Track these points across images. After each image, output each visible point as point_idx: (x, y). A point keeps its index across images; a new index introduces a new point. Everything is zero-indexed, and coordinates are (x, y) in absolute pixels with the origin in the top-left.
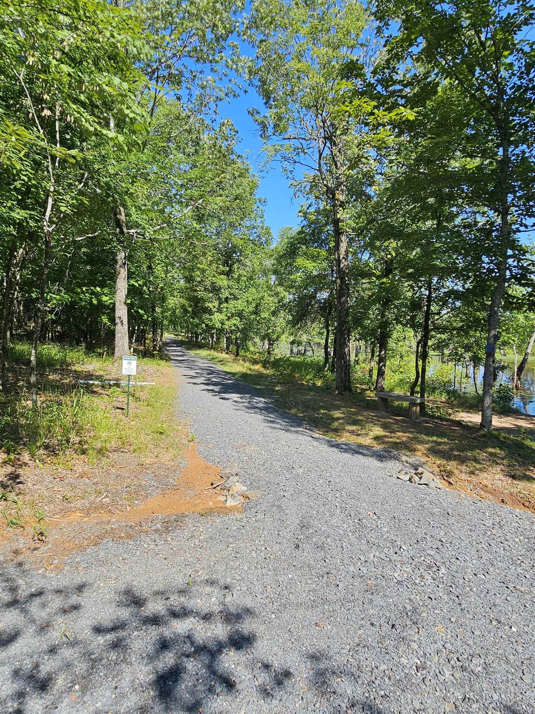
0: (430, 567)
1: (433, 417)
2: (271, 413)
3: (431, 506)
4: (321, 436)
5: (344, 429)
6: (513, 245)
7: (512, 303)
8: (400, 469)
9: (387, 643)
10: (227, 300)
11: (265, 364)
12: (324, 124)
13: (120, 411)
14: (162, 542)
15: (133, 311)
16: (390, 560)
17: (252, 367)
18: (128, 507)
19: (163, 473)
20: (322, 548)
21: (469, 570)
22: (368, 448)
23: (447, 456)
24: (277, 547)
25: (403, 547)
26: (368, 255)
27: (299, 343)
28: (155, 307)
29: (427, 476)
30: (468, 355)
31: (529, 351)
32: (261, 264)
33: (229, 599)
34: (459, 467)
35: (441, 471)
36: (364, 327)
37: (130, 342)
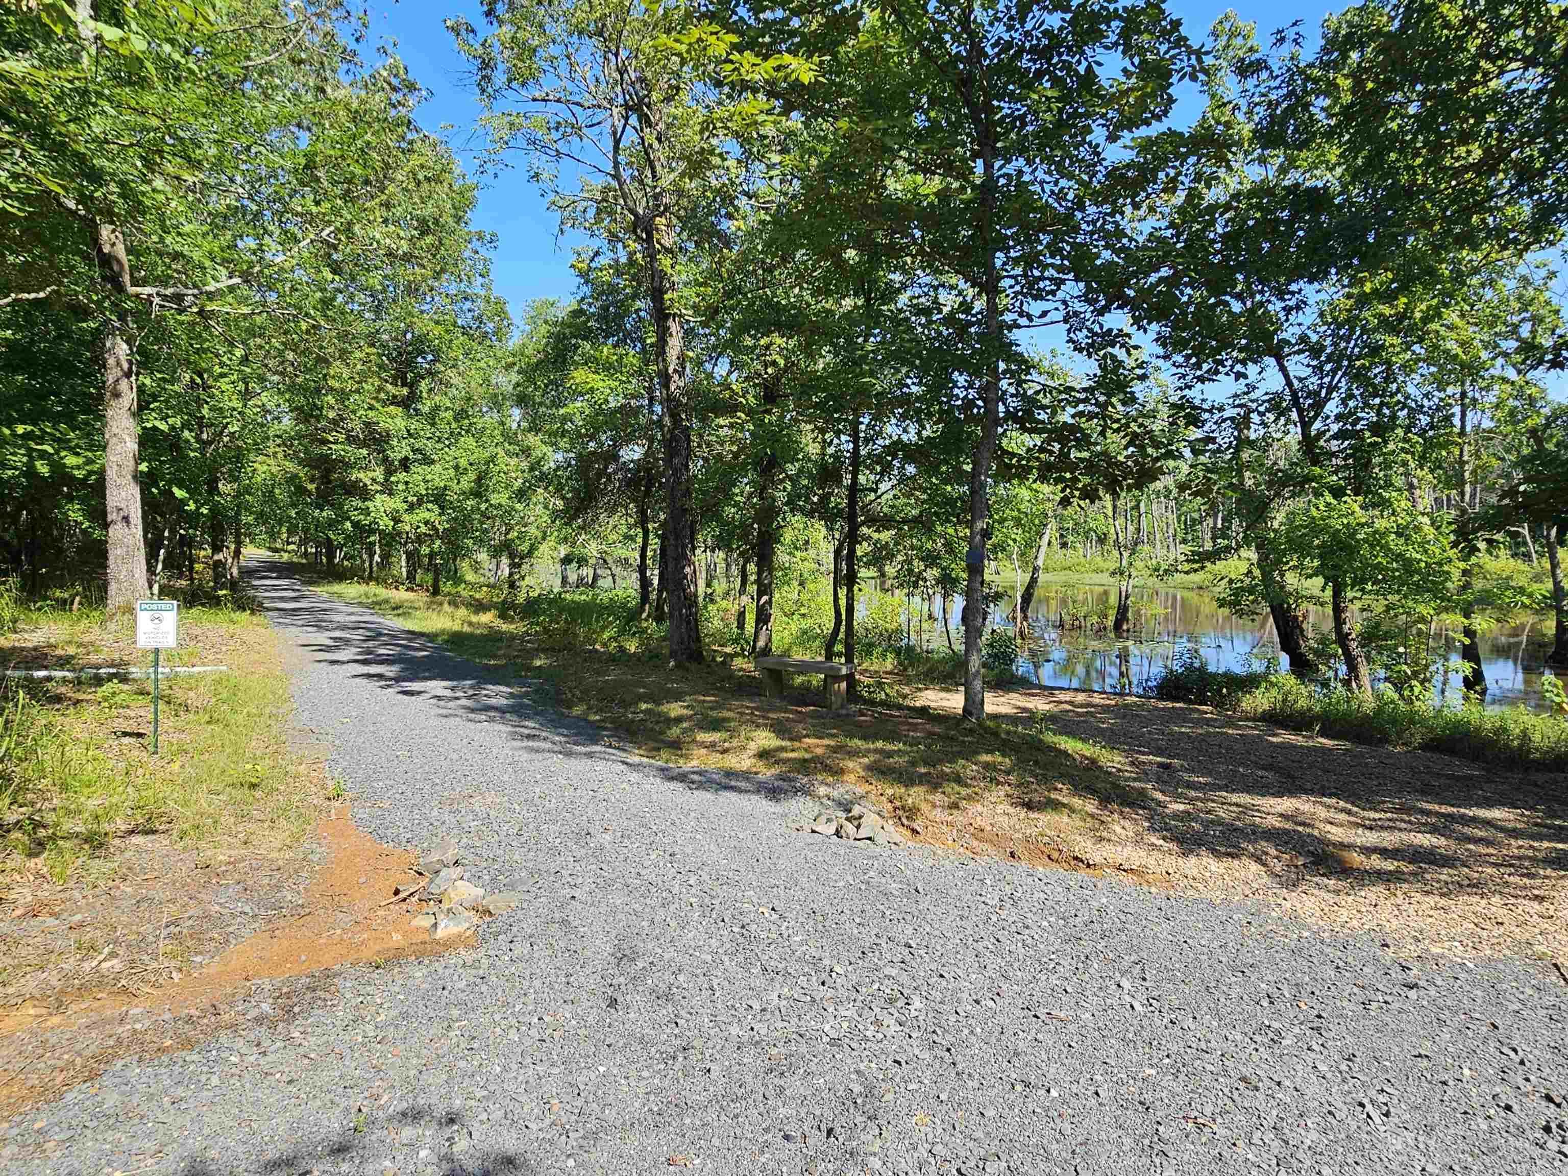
0: (891, 1001)
1: (872, 703)
2: (527, 717)
3: (883, 880)
4: (645, 760)
5: (694, 741)
6: (1007, 351)
7: (1009, 467)
8: (816, 813)
9: (820, 1169)
10: (405, 464)
11: (505, 610)
12: (622, 75)
13: (132, 740)
14: (279, 1044)
15: (154, 490)
16: (813, 1000)
17: (474, 619)
18: (174, 975)
19: (266, 881)
20: (668, 997)
21: (965, 995)
22: (746, 775)
23: (906, 778)
24: (567, 1011)
25: (837, 969)
26: (727, 367)
27: (582, 561)
28: (217, 480)
29: (871, 822)
30: (932, 574)
31: (1040, 562)
32: (487, 381)
33: (461, 1145)
34: (930, 798)
35: (895, 809)
36: (723, 523)
37: (151, 570)
